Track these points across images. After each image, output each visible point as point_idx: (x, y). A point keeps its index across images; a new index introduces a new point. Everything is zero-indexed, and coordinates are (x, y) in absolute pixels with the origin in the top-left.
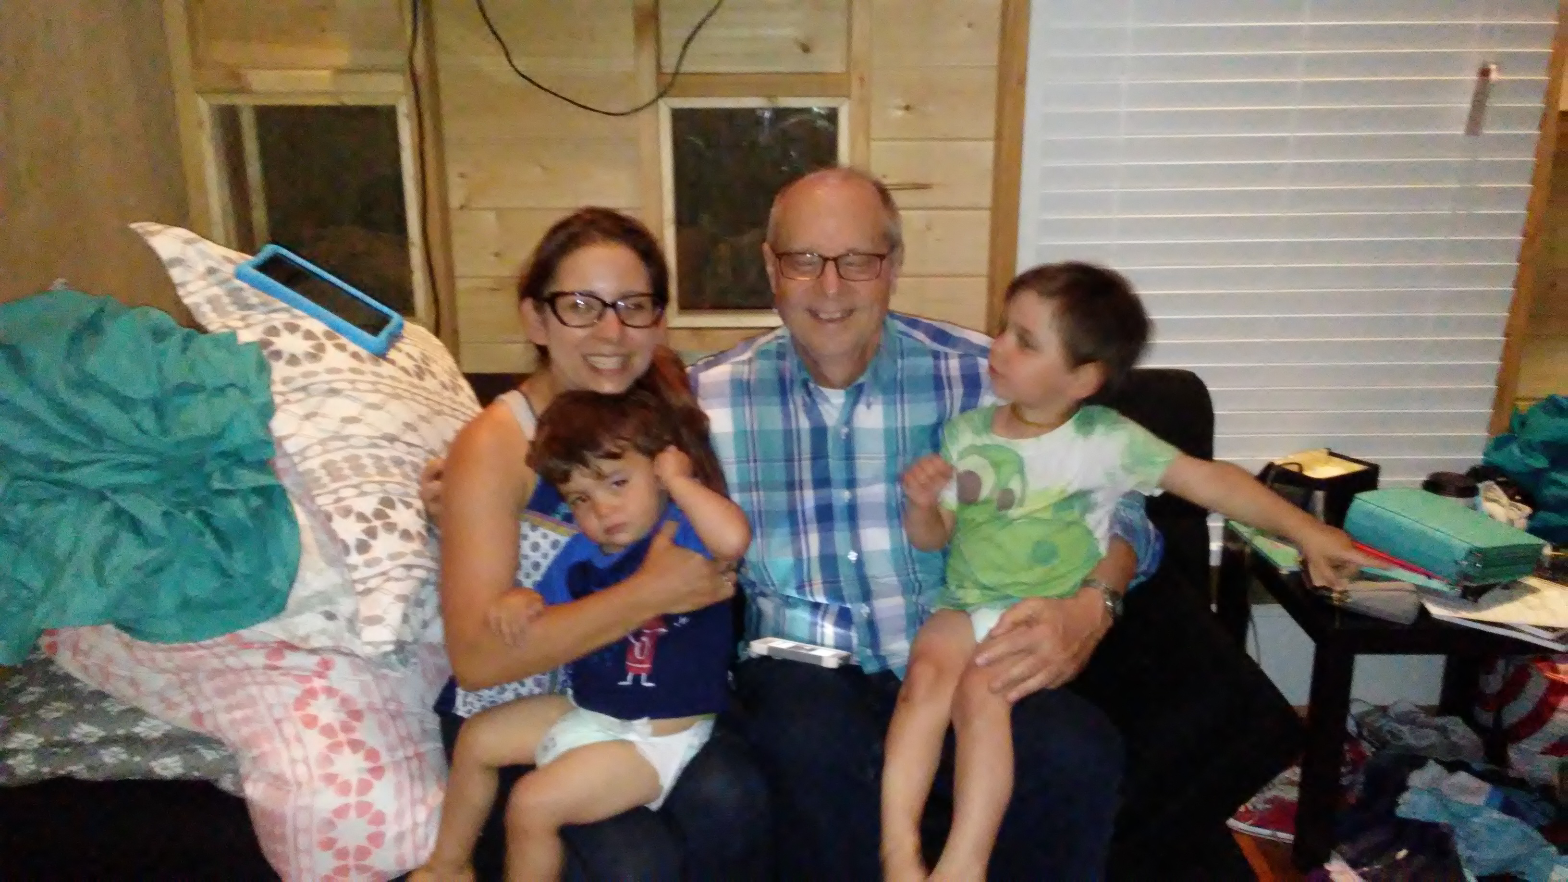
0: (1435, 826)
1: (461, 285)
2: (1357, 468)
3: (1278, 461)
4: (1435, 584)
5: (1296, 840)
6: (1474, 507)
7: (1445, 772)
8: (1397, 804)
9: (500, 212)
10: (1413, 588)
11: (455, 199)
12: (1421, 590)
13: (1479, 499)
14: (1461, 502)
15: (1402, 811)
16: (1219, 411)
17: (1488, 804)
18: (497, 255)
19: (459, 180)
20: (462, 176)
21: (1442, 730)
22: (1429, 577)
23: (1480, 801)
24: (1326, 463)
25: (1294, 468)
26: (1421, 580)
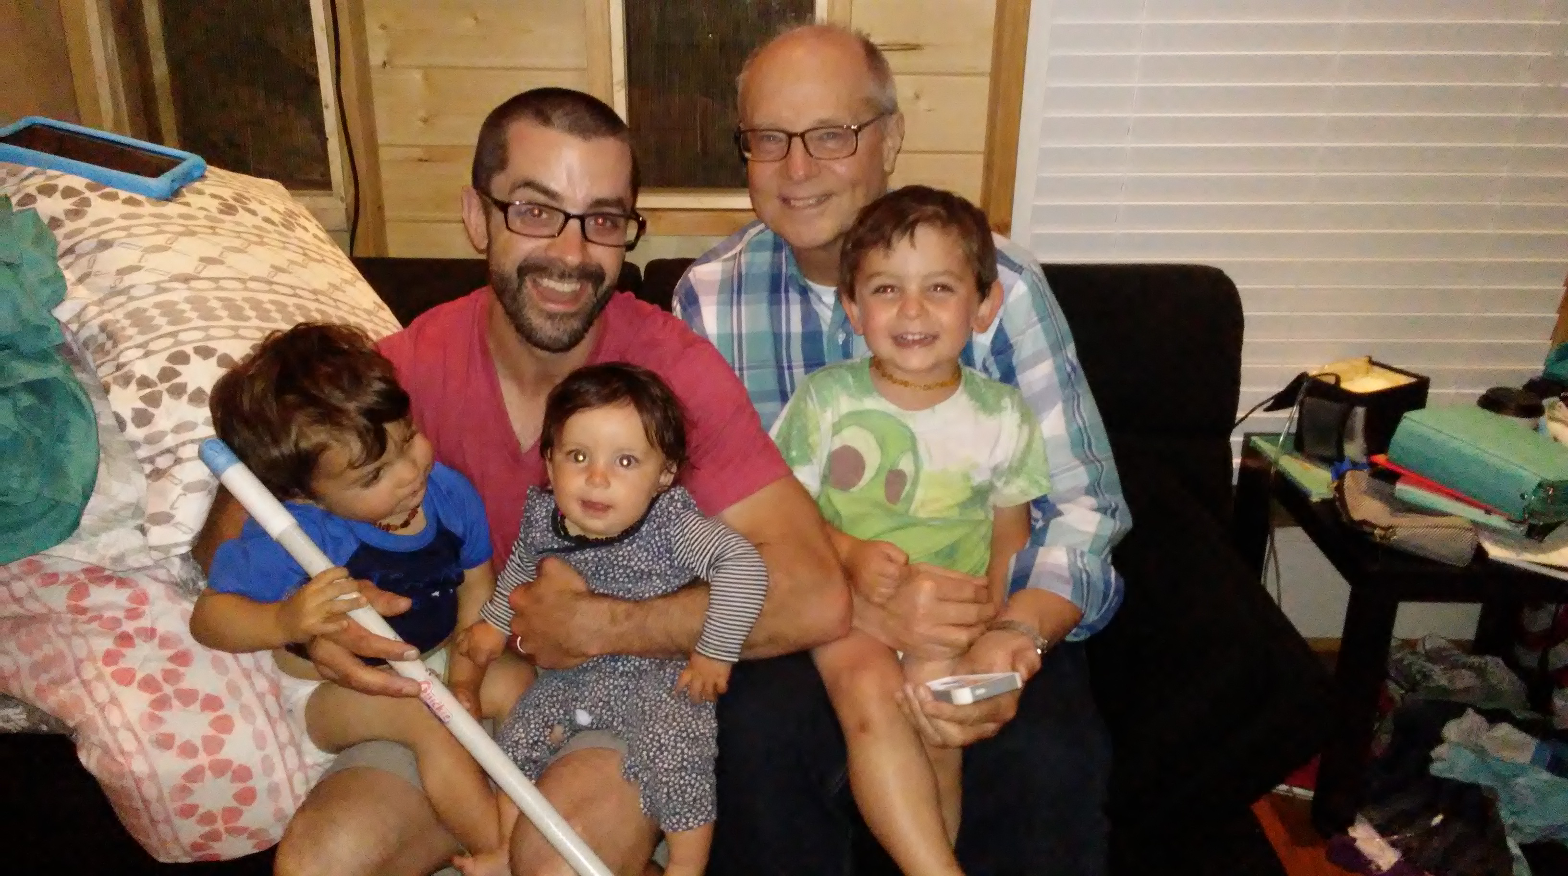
0: (1474, 788)
1: (384, 154)
2: (1403, 380)
3: (1313, 371)
4: (1497, 521)
5: (1315, 797)
6: (1536, 428)
7: (1486, 725)
8: (1430, 760)
9: (427, 71)
10: (1468, 526)
11: (376, 57)
12: (1477, 526)
13: (1543, 420)
14: (1523, 423)
15: (1437, 769)
16: (1249, 312)
17: (1534, 761)
18: (425, 121)
19: (380, 32)
20: (383, 27)
21: (1480, 672)
22: (1488, 512)
23: (1524, 758)
24: (1367, 373)
25: (1331, 380)
26: (1478, 515)
